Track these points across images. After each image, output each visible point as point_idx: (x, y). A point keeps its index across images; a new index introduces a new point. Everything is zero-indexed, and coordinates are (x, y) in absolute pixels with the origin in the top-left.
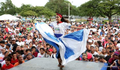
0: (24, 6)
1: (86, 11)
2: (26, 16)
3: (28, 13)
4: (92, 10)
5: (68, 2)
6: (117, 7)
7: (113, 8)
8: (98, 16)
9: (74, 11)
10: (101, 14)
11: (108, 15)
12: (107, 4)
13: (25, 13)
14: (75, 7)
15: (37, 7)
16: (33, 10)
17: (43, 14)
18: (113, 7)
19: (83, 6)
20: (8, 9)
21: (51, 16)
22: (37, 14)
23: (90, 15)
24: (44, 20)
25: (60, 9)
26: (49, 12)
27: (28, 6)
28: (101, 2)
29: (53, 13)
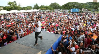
0: (42, 6)
1: (64, 8)
2: (43, 9)
3: (43, 8)
4: (66, 7)
5: (58, 4)
6: (76, 6)
8: (69, 9)
9: (60, 8)
12: (72, 5)
13: (42, 9)
14: (60, 6)
15: (46, 6)
16: (45, 7)
17: (48, 9)
18: (74, 6)
19: (63, 6)
20: (36, 7)
22: (46, 9)
23: (66, 9)
24: (49, 11)
25: (54, 7)
27: (43, 6)
28: (70, 4)
29: (52, 8)
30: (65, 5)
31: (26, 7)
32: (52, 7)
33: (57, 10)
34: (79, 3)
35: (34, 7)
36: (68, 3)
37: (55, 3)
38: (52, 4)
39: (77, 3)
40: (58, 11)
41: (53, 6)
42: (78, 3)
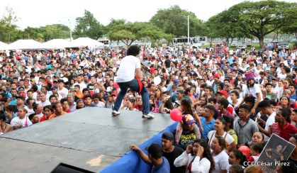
0: (114, 22)
1: (218, 28)
2: (118, 39)
3: (119, 34)
4: (229, 27)
5: (187, 14)
6: (275, 20)
7: (267, 22)
8: (240, 36)
9: (199, 29)
10: (245, 33)
11: (257, 35)
12: (255, 16)
13: (116, 34)
15: (136, 23)
16: (128, 29)
17: (145, 35)
18: (267, 20)
19: (212, 20)
20: (88, 27)
21: (158, 38)
22: (134, 36)
23: (227, 34)
25: (173, 26)
26: (155, 31)
27: (122, 22)
28: (244, 12)
29: (161, 33)
30: (220, 15)
31: (42, 30)
32: (160, 25)
33: (186, 40)
34: (289, 5)
35: (79, 27)
36: (236, 9)
37: (177, 11)
38: (160, 12)
39: (279, 3)
40: (189, 43)
41: (166, 23)
42: (283, 3)
